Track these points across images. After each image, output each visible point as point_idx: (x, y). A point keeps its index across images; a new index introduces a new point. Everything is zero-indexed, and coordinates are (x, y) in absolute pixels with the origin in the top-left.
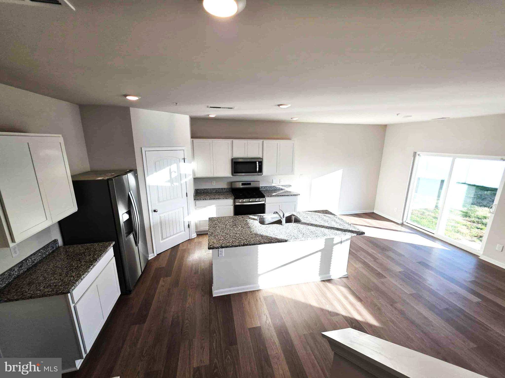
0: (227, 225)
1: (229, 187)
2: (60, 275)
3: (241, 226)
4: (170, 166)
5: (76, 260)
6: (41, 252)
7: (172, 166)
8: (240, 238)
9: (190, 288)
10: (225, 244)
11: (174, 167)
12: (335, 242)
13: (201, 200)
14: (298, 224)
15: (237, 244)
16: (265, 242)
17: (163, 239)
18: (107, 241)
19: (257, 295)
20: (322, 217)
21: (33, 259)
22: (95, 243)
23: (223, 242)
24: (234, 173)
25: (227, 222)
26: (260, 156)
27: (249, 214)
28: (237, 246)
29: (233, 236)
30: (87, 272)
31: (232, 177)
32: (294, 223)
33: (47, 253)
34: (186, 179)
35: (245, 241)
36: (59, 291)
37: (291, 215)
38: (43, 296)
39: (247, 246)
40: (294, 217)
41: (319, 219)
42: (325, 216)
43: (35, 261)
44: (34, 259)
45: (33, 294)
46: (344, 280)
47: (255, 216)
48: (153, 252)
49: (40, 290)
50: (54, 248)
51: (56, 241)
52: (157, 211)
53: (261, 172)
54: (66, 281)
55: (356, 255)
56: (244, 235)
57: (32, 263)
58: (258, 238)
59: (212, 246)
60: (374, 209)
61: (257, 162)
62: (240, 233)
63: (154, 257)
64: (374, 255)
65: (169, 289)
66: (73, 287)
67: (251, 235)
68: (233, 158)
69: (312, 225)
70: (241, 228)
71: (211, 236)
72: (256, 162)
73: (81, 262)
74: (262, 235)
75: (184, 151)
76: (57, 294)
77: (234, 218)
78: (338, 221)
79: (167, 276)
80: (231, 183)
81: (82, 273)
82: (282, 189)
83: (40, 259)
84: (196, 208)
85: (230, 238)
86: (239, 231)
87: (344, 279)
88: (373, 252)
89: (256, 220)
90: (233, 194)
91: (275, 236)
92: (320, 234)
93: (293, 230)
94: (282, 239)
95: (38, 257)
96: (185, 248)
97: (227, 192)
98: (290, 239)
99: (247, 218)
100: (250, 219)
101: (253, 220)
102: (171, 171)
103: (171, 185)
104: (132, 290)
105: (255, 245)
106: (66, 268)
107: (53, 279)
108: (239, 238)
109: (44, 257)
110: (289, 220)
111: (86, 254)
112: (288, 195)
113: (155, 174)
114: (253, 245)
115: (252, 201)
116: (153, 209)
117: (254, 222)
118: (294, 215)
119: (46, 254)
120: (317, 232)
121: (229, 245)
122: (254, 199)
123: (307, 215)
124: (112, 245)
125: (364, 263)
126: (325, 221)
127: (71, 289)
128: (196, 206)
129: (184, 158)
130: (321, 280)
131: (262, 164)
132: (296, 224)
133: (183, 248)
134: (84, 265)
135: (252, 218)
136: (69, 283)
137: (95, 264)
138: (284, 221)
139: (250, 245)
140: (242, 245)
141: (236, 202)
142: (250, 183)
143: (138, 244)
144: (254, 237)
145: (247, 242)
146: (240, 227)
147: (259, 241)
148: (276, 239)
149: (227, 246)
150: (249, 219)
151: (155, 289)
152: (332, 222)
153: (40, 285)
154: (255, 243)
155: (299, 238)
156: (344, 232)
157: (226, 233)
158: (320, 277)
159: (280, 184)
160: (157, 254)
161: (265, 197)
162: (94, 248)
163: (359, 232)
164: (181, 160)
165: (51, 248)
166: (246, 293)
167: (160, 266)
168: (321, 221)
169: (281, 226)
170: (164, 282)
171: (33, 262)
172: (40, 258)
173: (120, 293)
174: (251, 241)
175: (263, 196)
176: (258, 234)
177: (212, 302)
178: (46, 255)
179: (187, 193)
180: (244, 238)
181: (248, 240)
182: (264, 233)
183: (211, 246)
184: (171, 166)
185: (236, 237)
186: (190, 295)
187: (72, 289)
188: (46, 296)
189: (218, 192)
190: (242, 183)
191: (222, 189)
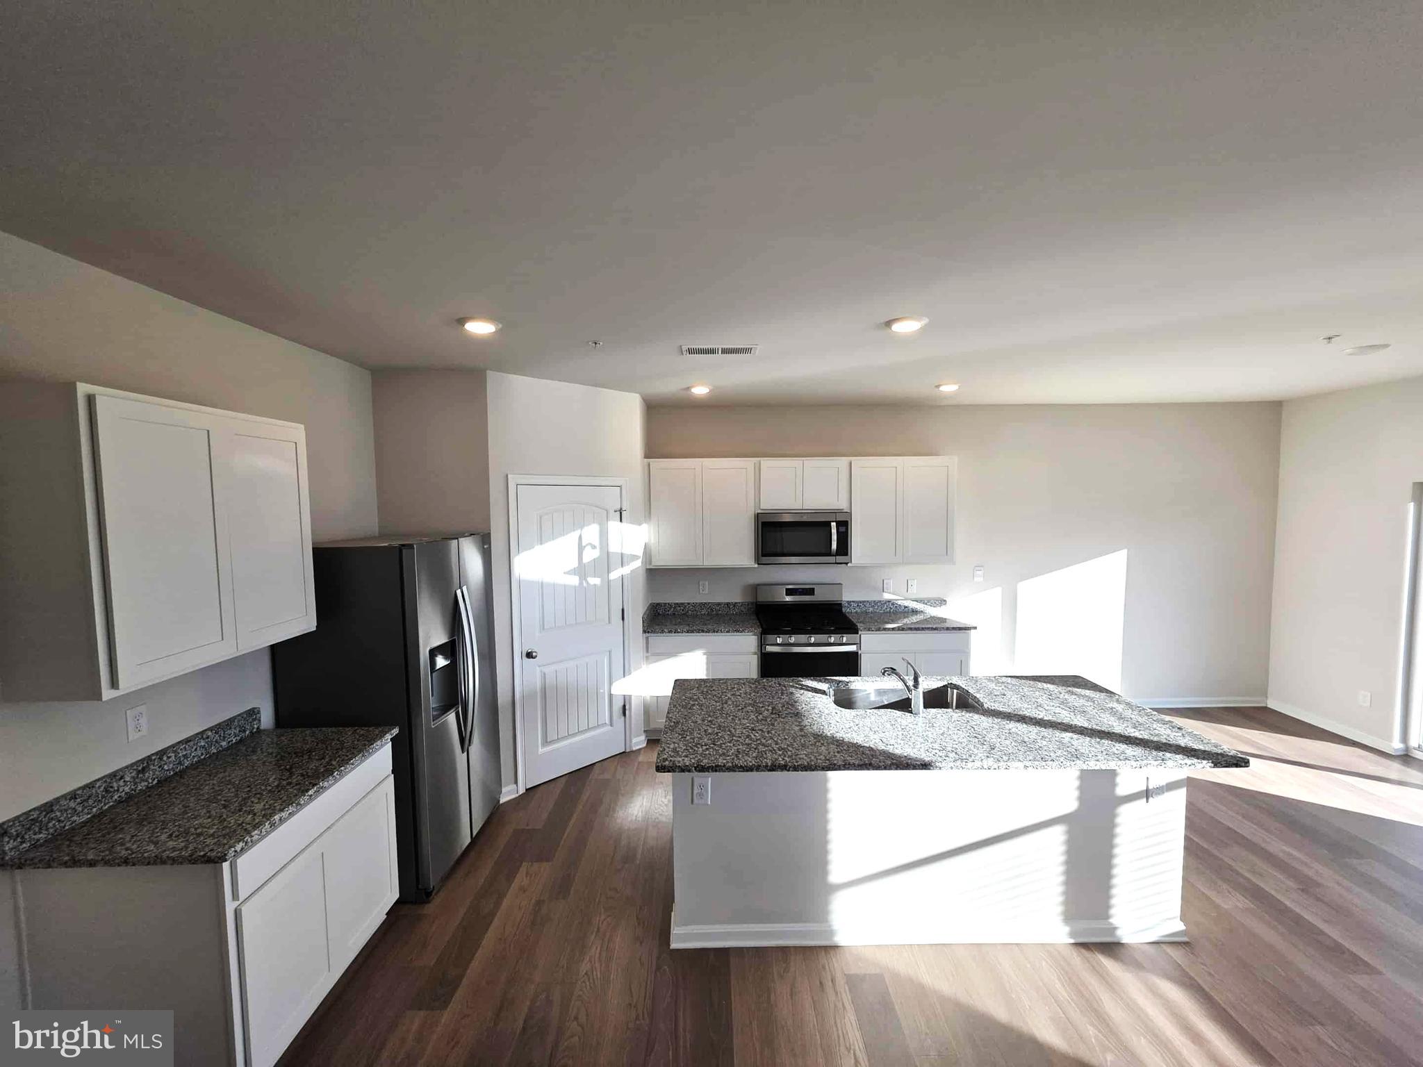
0: (726, 703)
1: (749, 599)
2: (225, 807)
3: (770, 708)
4: (581, 530)
5: (283, 767)
6: (208, 738)
7: (586, 529)
8: (763, 745)
9: (604, 907)
10: (713, 758)
11: (591, 533)
12: (1121, 791)
13: (663, 632)
14: (971, 715)
15: (750, 761)
16: (849, 764)
17: (547, 742)
18: (377, 725)
19: (824, 967)
20: (1061, 696)
21: (181, 755)
22: (348, 727)
23: (707, 752)
24: (763, 555)
25: (729, 695)
26: (842, 505)
27: (802, 677)
28: (750, 769)
29: (740, 737)
30: (294, 805)
31: (757, 568)
32: (957, 710)
33: (224, 744)
34: (624, 568)
35: (780, 755)
36: (200, 852)
37: (945, 687)
38: (158, 860)
39: (785, 773)
40: (955, 691)
41: (1052, 704)
42: (1072, 693)
43: (185, 761)
44: (184, 756)
45: (136, 852)
46: (1176, 954)
47: (821, 681)
48: (516, 782)
49: (156, 843)
50: (245, 731)
51: (254, 712)
52: (536, 656)
53: (846, 554)
54: (230, 823)
55: (1216, 858)
56: (779, 735)
57: (178, 764)
58: (823, 748)
59: (667, 763)
60: (1265, 694)
61: (832, 524)
62: (764, 730)
63: (517, 795)
64: (1295, 864)
65: (539, 903)
66: (241, 844)
67: (802, 736)
68: (759, 511)
69: (1023, 719)
70: (772, 713)
71: (672, 731)
72: (828, 524)
73: (291, 774)
74: (838, 741)
75: (621, 490)
76: (192, 860)
77: (753, 684)
78: (1128, 713)
79: (541, 859)
80: (755, 588)
81: (281, 805)
82: (915, 612)
83: (199, 757)
84: (647, 657)
85: (730, 742)
86: (763, 722)
87: (1169, 950)
88: (1290, 855)
89: (824, 693)
90: (758, 619)
91: (883, 748)
92: (1059, 753)
93: (950, 732)
94: (910, 759)
95: (196, 750)
96: (607, 776)
97: (741, 613)
98: (940, 759)
99: (793, 686)
100: (802, 691)
101: (814, 694)
102: (584, 544)
103: (581, 583)
104: (435, 892)
105: (813, 770)
106: (249, 787)
107: (202, 814)
108: (759, 742)
109: (213, 753)
110: (936, 699)
111: (314, 754)
112: (936, 629)
113: (538, 548)
114: (806, 771)
115: (818, 642)
116: (526, 649)
117: (816, 699)
118: (956, 687)
119: (221, 746)
120: (1045, 743)
121: (724, 761)
122: (822, 638)
123: (1003, 687)
124: (388, 737)
125: (1258, 895)
126: (1073, 710)
127: (233, 849)
128: (647, 651)
129: (621, 509)
130: (1072, 941)
131: (847, 529)
132: (963, 714)
133: (601, 777)
134: (297, 785)
135: (811, 687)
136: (235, 831)
137: (326, 784)
138: (918, 700)
139: (795, 769)
140: (767, 766)
141: (768, 645)
142: (813, 589)
143: (469, 745)
144: (811, 745)
145: (784, 759)
146: (768, 710)
147: (828, 760)
148: (889, 757)
149: (717, 766)
150: (801, 689)
151: (501, 896)
152: (1102, 715)
153: (164, 829)
154: (813, 763)
155: (973, 757)
156: (1154, 753)
157: (720, 726)
158: (1067, 929)
159: (907, 595)
160: (527, 787)
161: (860, 632)
162: (341, 739)
163: (1221, 754)
164: (612, 512)
165: (237, 732)
166: (784, 950)
167: (528, 825)
168: (1058, 710)
169: (909, 717)
170: (528, 878)
171: (180, 763)
172: (202, 754)
173: (397, 896)
174: (801, 756)
175: (853, 629)
176: (826, 736)
177: (666, 967)
178: (220, 748)
179: (623, 610)
180: (776, 744)
181: (789, 753)
182: (847, 735)
183: (665, 760)
184: (583, 530)
185: (751, 740)
186: (598, 929)
187: (236, 851)
188: (163, 862)
189: (715, 613)
190: (787, 589)
191: (728, 604)
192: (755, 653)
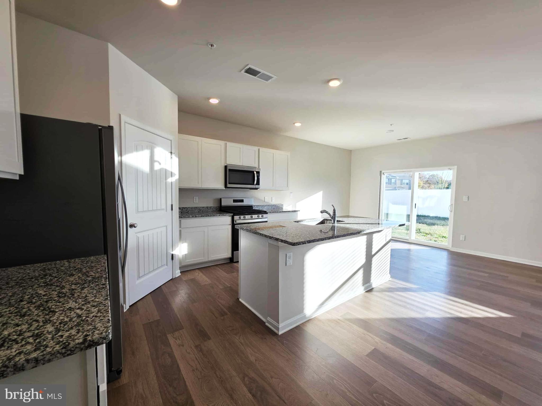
1: (217, 205)
13: (189, 217)
17: (139, 277)
24: (229, 183)
26: (256, 164)
31: (224, 190)
48: (125, 303)
52: (136, 225)
53: (259, 185)
63: (126, 310)
68: (226, 165)
72: (253, 173)
75: (171, 142)
79: (176, 330)
80: (220, 200)
84: (180, 230)
96: (174, 289)
97: (214, 211)
115: (254, 217)
128: (181, 227)
129: (172, 152)
130: (365, 291)
131: (259, 175)
133: (171, 290)
141: (236, 220)
142: (243, 200)
159: (272, 203)
160: (130, 305)
170: (178, 340)
177: (285, 341)
179: (172, 205)
189: (201, 211)
190: (233, 200)
191: (207, 207)
192: (230, 225)
